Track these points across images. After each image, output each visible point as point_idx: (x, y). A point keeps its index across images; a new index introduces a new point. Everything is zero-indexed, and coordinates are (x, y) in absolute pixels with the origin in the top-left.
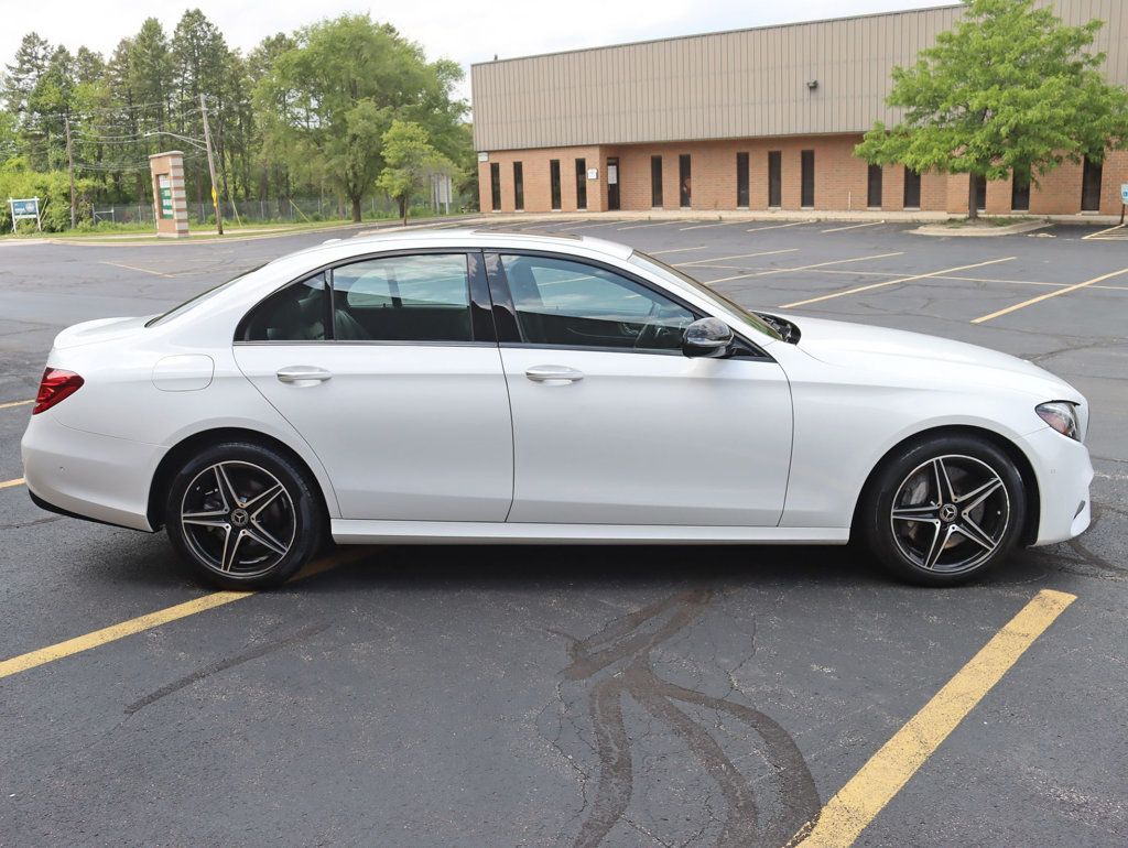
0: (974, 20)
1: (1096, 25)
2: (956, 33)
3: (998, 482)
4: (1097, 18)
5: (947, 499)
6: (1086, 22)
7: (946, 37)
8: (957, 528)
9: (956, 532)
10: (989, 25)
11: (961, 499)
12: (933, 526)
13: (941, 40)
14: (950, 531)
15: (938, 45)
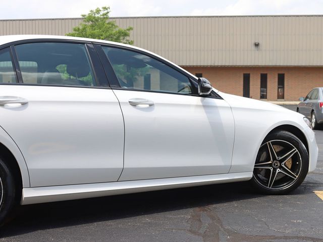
0: (87, 23)
1: (131, 29)
2: (81, 28)
3: (296, 150)
4: (132, 26)
5: (274, 159)
6: (128, 28)
7: (77, 29)
8: (280, 171)
9: (280, 172)
10: (92, 26)
11: (280, 158)
12: (270, 170)
13: (75, 30)
14: (277, 171)
15: (74, 32)
